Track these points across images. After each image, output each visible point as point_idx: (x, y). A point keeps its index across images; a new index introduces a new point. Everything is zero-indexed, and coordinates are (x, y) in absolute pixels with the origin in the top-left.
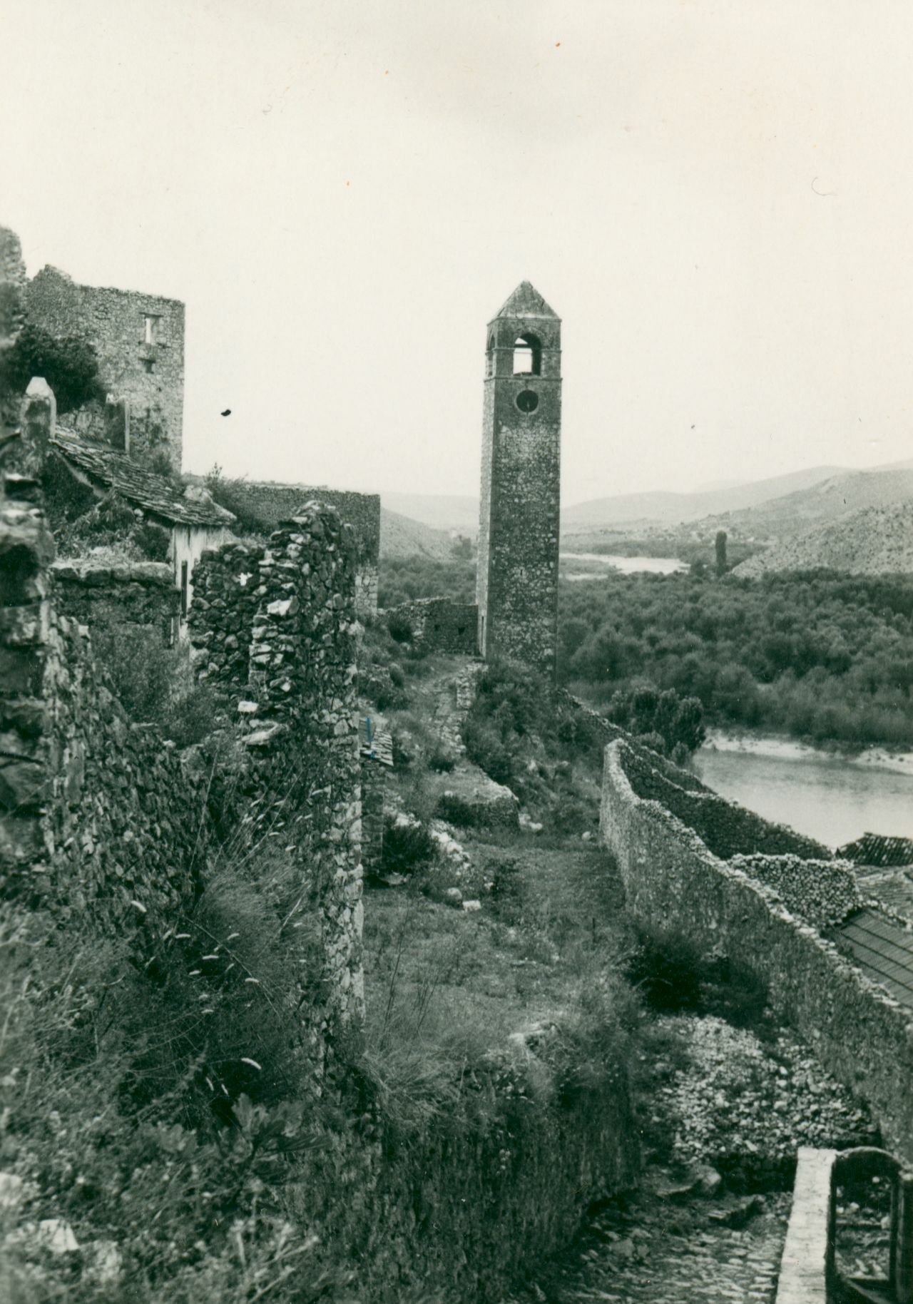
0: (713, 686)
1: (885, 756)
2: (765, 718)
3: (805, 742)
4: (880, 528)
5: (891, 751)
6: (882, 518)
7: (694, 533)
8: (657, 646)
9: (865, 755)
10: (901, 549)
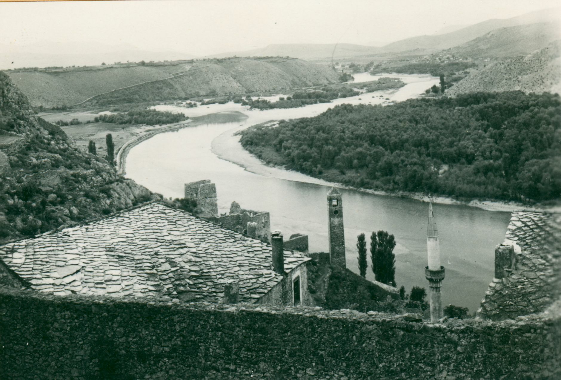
0: (422, 179)
1: (478, 203)
2: (439, 190)
3: (453, 198)
4: (502, 71)
5: (480, 200)
6: (503, 66)
7: (437, 58)
8: (404, 164)
9: (472, 202)
10: (510, 79)
